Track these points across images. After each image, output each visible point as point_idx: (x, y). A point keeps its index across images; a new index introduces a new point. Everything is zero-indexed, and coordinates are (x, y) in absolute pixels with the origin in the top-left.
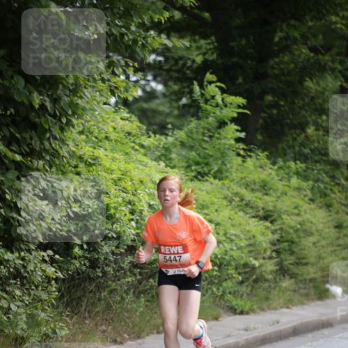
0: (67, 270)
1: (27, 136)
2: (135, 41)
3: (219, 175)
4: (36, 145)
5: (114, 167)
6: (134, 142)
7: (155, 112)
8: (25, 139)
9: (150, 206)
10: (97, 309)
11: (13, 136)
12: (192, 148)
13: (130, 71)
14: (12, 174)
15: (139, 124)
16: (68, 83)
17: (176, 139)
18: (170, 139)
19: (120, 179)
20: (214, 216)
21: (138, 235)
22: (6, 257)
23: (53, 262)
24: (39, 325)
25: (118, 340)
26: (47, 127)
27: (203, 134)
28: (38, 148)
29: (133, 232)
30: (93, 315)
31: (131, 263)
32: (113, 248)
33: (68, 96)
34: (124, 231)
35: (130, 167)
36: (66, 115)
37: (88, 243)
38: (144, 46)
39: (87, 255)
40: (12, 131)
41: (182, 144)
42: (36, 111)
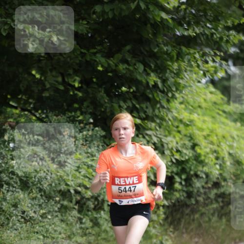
0: (171, 199)
1: (144, 106)
2: (221, 39)
4: (150, 111)
5: (204, 127)
6: (219, 109)
8: (142, 108)
9: (230, 154)
10: (192, 227)
11: (134, 106)
13: (218, 59)
15: (222, 96)
16: (173, 68)
19: (208, 135)
21: (221, 174)
26: (158, 99)
28: (150, 115)
29: (217, 172)
30: (188, 231)
31: (216, 194)
32: (203, 184)
33: (173, 78)
34: (211, 172)
35: (216, 126)
36: (171, 91)
37: (186, 180)
38: (227, 41)
39: (185, 189)
40: (134, 102)
42: (150, 89)
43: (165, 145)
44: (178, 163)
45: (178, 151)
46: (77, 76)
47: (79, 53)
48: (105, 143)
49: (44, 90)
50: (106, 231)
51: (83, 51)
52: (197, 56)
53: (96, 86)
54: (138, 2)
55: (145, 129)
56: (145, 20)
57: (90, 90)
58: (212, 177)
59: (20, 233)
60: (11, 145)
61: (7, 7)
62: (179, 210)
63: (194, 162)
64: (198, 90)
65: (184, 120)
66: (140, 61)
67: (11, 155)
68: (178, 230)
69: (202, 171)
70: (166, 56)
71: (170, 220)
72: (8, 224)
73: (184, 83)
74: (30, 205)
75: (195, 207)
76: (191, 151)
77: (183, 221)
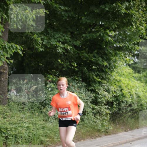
0: (112, 111)
1: (102, 74)
2: (132, 48)
4: (104, 76)
5: (125, 82)
6: (131, 76)
7: (137, 67)
8: (101, 75)
9: (135, 93)
10: (120, 122)
13: (131, 56)
14: (97, 85)
15: (133, 71)
16: (113, 59)
17: (143, 75)
18: (141, 75)
19: (127, 86)
21: (132, 101)
22: (95, 108)
23: (108, 109)
24: (104, 126)
25: (126, 130)
26: (107, 71)
28: (104, 77)
29: (131, 101)
30: (119, 124)
31: (130, 109)
32: (125, 105)
33: (113, 63)
34: (128, 100)
35: (130, 82)
36: (113, 68)
37: (118, 104)
38: (134, 49)
39: (118, 107)
40: (98, 73)
41: (145, 76)
42: (104, 67)
43: (110, 90)
44: (115, 97)
45: (115, 92)
46: (76, 62)
47: (77, 53)
48: (86, 88)
49: (63, 67)
50: (86, 123)
51: (78, 52)
52: (122, 55)
53: (83, 66)
54: (100, 33)
55: (102, 83)
56: (102, 40)
57: (80, 68)
58: (128, 102)
59: (53, 124)
60: (50, 89)
61: (49, 36)
62: (115, 115)
63: (122, 96)
64: (123, 68)
65: (117, 80)
66: (100, 57)
67: (50, 93)
68: (115, 123)
69: (124, 100)
70: (110, 55)
71: (111, 119)
72: (48, 120)
73: (117, 65)
74: (57, 113)
75: (122, 114)
76: (120, 92)
77: (117, 119)
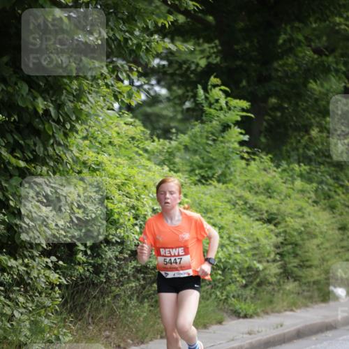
0: (71, 276)
1: (31, 142)
2: (139, 46)
3: (223, 178)
4: (40, 150)
5: (118, 172)
6: (138, 147)
7: (159, 116)
9: (154, 210)
10: (101, 315)
11: (16, 142)
12: (195, 152)
13: (134, 76)
14: (16, 181)
15: (143, 129)
16: (72, 88)
17: (180, 143)
18: (174, 143)
19: (123, 184)
20: (218, 220)
22: (9, 264)
23: (56, 268)
24: (42, 331)
26: (51, 133)
27: (207, 138)
28: (41, 155)
30: (96, 321)
31: (135, 268)
32: (117, 254)
33: (72, 102)
34: (128, 237)
35: (134, 172)
36: (70, 120)
37: (92, 248)
38: (148, 51)
39: (91, 261)
40: (16, 137)
41: (186, 148)
42: (40, 117)
52: (105, 71)
55: (33, 175)
58: (128, 243)
64: (107, 120)
65: (89, 163)
69: (115, 235)
73: (87, 110)
75: (106, 286)
77: (88, 306)
